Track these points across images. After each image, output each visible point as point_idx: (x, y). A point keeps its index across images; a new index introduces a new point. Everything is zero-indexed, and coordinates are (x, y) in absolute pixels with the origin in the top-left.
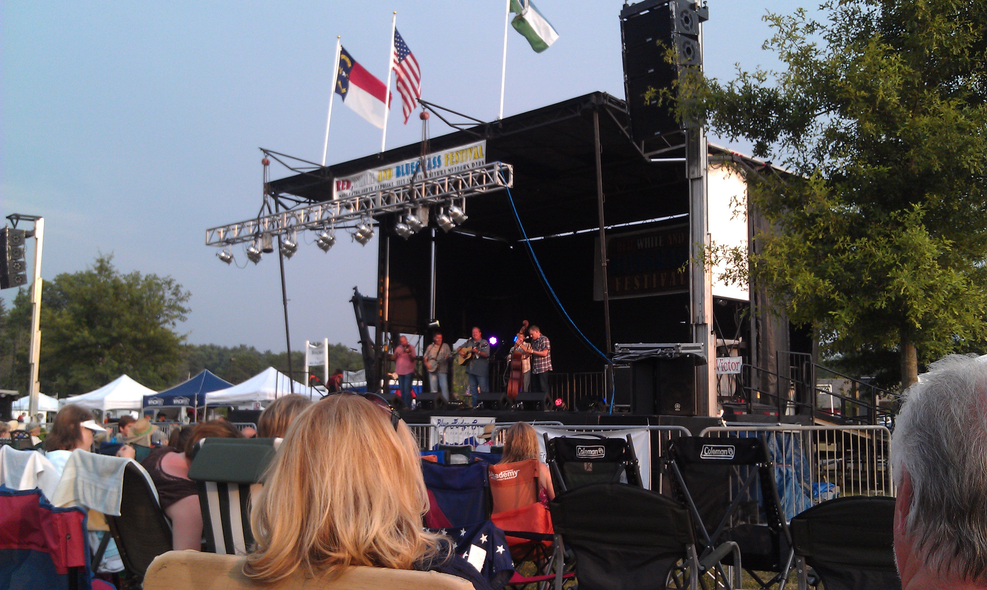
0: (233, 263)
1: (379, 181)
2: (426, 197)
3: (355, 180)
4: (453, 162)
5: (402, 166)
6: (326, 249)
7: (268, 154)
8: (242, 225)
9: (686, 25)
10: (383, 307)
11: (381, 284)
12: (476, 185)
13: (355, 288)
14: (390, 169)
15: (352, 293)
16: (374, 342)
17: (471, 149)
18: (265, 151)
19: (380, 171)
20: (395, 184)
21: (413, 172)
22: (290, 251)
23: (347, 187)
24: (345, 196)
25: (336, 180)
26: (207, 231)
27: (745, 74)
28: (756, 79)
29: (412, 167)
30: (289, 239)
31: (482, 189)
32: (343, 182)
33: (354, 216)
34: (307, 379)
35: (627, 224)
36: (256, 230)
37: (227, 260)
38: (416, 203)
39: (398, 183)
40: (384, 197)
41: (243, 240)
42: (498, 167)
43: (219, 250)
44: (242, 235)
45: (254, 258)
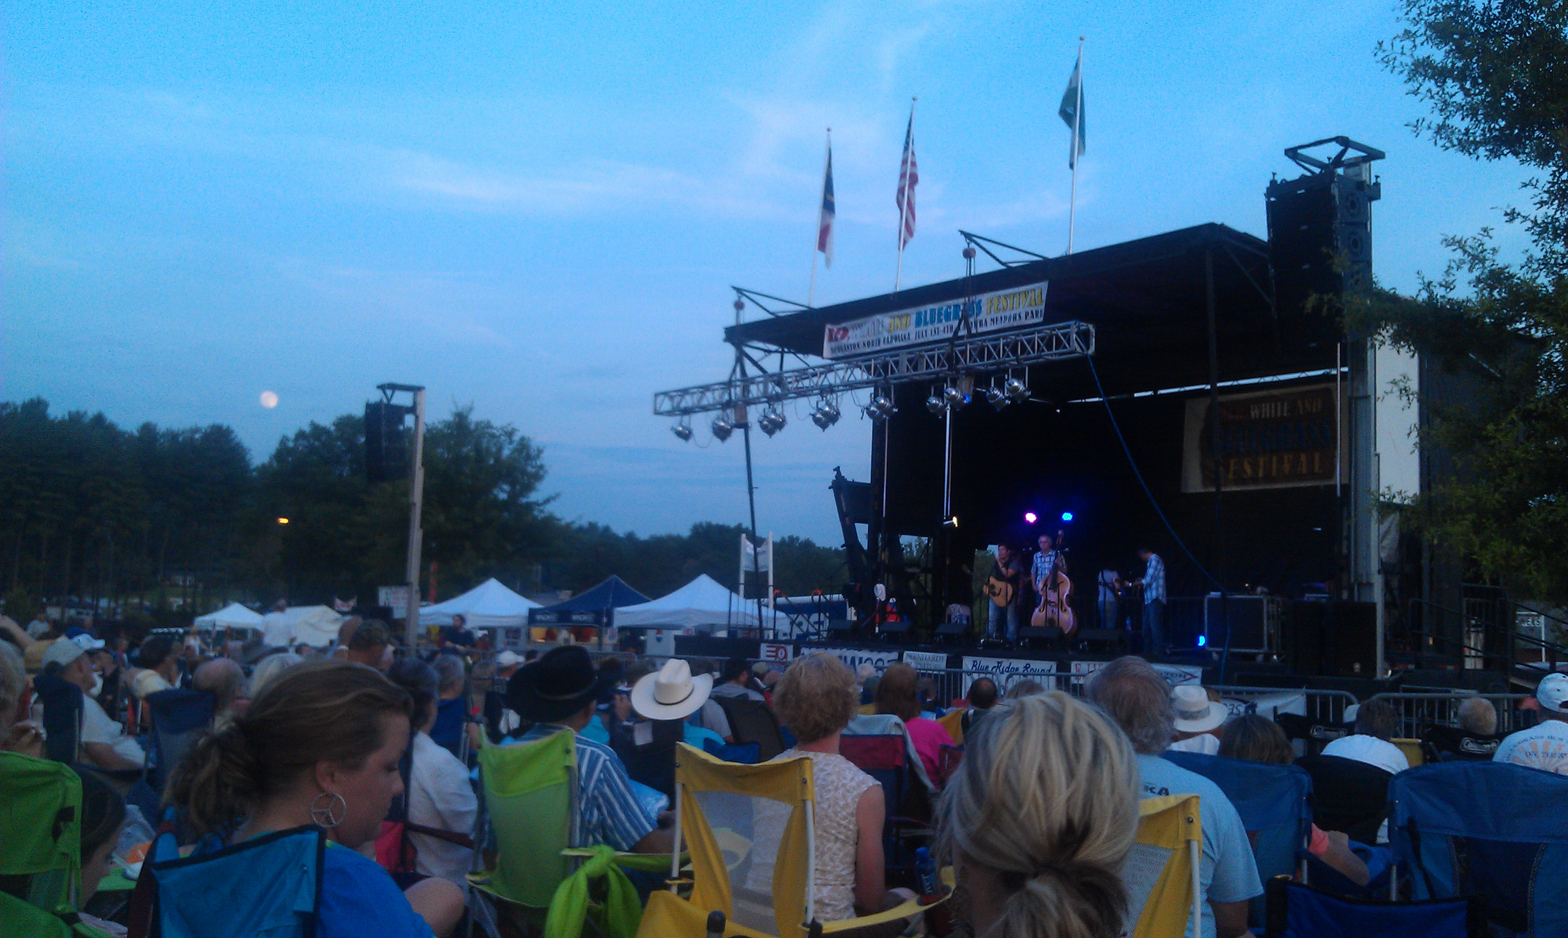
0: (691, 441)
1: (889, 331)
2: (972, 364)
3: (854, 327)
4: (998, 310)
5: (926, 312)
6: (824, 426)
7: (743, 295)
8: (706, 388)
9: (1351, 211)
10: (879, 498)
11: (876, 465)
12: (1043, 351)
13: (837, 469)
14: (907, 315)
15: (833, 476)
16: (865, 547)
17: (1026, 293)
18: (739, 290)
19: (893, 317)
20: (913, 336)
21: (940, 321)
22: (773, 427)
23: (843, 337)
24: (840, 349)
25: (828, 327)
26: (657, 395)
27: (1430, 283)
28: (1443, 289)
29: (940, 314)
30: (774, 412)
31: (1052, 355)
32: (839, 330)
33: (866, 384)
34: (742, 588)
35: (1235, 383)
36: (726, 397)
37: (685, 435)
38: (958, 371)
39: (918, 335)
40: (910, 361)
41: (705, 409)
42: (1073, 328)
43: (674, 421)
44: (704, 402)
45: (722, 434)
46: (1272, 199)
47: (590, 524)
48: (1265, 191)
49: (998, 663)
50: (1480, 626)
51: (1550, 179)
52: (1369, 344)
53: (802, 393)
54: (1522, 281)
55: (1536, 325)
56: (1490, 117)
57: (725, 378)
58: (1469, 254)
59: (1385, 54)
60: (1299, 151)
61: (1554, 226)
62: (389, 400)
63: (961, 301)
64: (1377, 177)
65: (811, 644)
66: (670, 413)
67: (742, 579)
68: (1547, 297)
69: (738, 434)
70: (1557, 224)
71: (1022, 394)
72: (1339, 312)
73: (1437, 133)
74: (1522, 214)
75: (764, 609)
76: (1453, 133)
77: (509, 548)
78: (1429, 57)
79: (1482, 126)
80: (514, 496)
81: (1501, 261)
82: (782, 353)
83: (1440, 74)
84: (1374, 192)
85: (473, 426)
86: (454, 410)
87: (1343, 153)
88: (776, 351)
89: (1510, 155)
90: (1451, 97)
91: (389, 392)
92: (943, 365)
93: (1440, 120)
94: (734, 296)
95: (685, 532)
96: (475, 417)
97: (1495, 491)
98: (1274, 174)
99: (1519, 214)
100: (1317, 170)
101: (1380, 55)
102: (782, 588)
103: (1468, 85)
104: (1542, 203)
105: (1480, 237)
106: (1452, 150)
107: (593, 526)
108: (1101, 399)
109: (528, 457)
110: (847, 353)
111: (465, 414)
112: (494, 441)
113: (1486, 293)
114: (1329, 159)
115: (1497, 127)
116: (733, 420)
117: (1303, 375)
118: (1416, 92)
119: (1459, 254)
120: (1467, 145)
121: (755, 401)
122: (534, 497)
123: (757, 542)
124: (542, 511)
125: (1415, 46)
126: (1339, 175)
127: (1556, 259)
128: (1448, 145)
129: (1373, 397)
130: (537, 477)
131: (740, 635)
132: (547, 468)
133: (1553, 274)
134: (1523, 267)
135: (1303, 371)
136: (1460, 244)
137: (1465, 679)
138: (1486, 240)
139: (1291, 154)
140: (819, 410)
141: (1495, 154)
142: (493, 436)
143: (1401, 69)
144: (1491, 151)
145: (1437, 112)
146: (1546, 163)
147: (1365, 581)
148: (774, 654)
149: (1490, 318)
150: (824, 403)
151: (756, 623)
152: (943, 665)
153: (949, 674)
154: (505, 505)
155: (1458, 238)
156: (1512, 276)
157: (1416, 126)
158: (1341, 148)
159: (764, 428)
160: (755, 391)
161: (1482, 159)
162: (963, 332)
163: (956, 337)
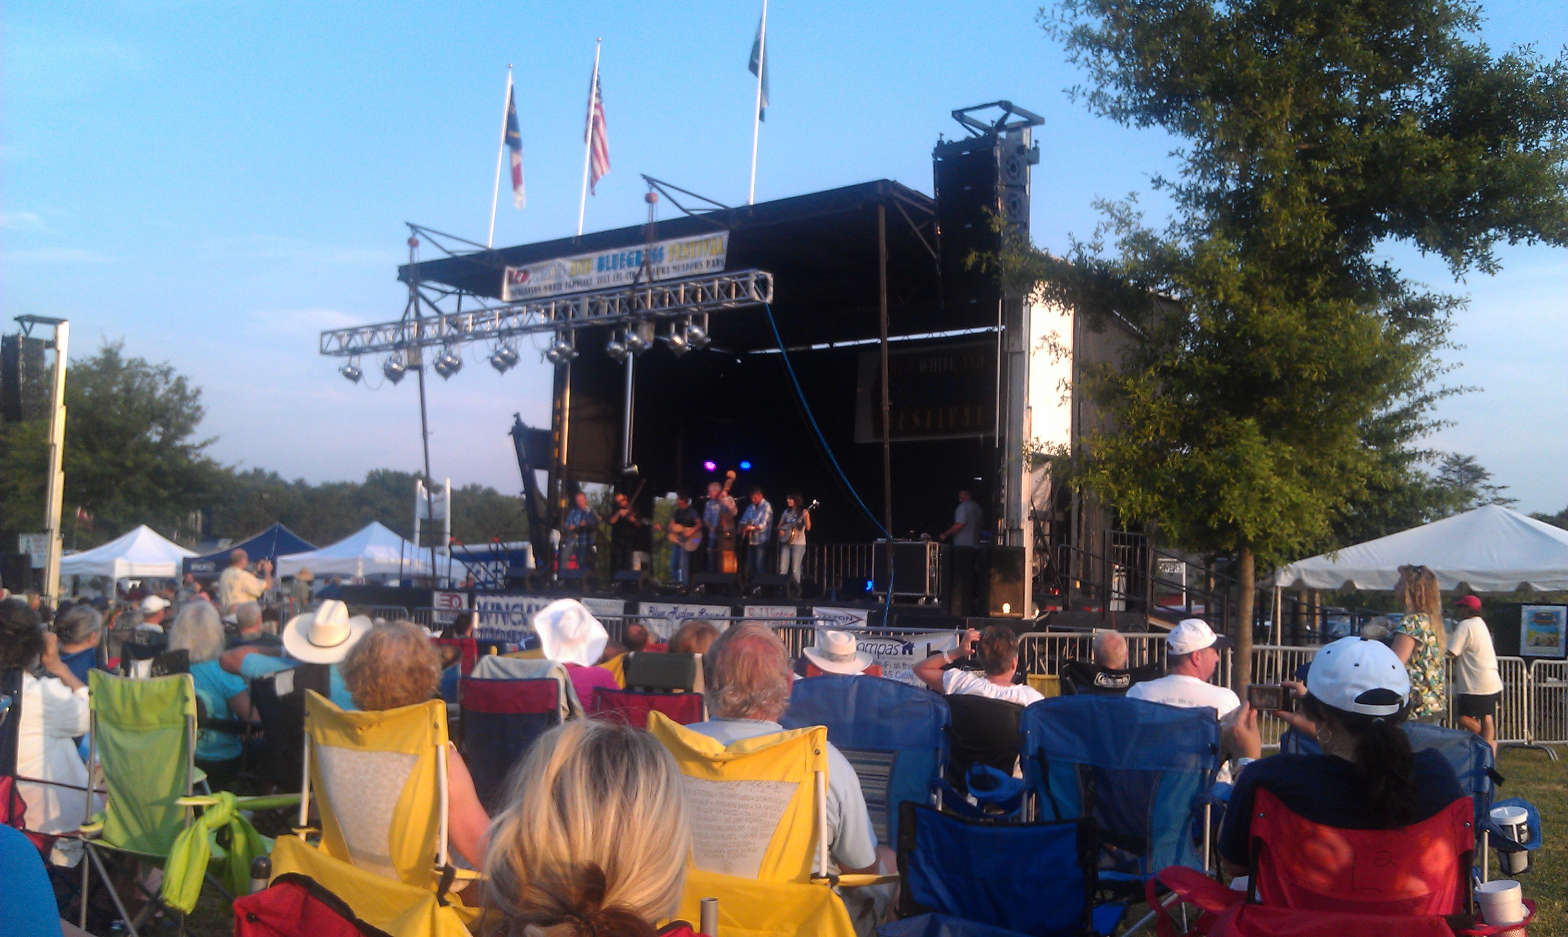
0: (361, 383)
1: (571, 276)
2: (653, 310)
3: (536, 270)
4: (680, 257)
5: (608, 257)
6: (502, 369)
7: (417, 232)
8: (377, 328)
9: (1012, 173)
10: (559, 445)
11: (557, 412)
12: (723, 298)
13: (517, 416)
14: (589, 260)
15: (512, 422)
16: (544, 494)
17: (707, 240)
18: (413, 227)
19: (575, 261)
20: (594, 282)
21: (622, 267)
22: (448, 369)
23: (523, 280)
24: (520, 292)
25: (508, 269)
26: (324, 334)
27: (1080, 245)
28: (1092, 250)
29: (622, 260)
30: (450, 354)
31: (731, 304)
32: (519, 272)
33: (547, 327)
34: (417, 536)
35: (906, 338)
36: (399, 338)
37: (354, 376)
38: (638, 316)
39: (600, 280)
40: (591, 305)
41: (376, 349)
42: (754, 275)
43: (343, 361)
44: (375, 342)
45: (394, 376)
46: (939, 159)
47: (255, 470)
48: (933, 151)
49: (675, 608)
50: (1123, 571)
51: (1195, 149)
52: (1025, 300)
53: (479, 336)
54: (1164, 245)
55: (1176, 286)
56: (1142, 87)
57: (398, 317)
58: (1116, 217)
59: (1046, 21)
60: (966, 114)
61: (1196, 194)
62: (27, 333)
63: (642, 247)
64: (1036, 142)
65: (486, 592)
66: (339, 353)
67: (418, 527)
68: (1187, 261)
69: (412, 376)
70: (1199, 192)
71: (700, 342)
72: (997, 270)
73: (1091, 100)
74: (1168, 181)
75: (438, 558)
76: (1106, 100)
77: (165, 493)
78: (1086, 26)
79: (1134, 95)
80: (167, 441)
81: (1145, 224)
82: (460, 295)
83: (1096, 43)
84: (1033, 156)
85: (124, 365)
86: (103, 345)
87: (1005, 117)
88: (453, 293)
89: (1158, 125)
90: (1106, 66)
91: (27, 325)
92: (624, 310)
93: (1093, 87)
94: (408, 233)
95: (359, 478)
96: (126, 355)
97: (1133, 442)
98: (941, 135)
99: (1165, 181)
100: (981, 133)
101: (1042, 21)
102: (459, 536)
103: (1123, 55)
104: (1186, 172)
105: (1127, 201)
106: (1105, 117)
107: (258, 472)
108: (779, 351)
109: (184, 398)
110: (528, 296)
111: (115, 350)
112: (148, 380)
113: (1131, 254)
114: (992, 122)
115: (1148, 97)
116: (405, 362)
117: (968, 332)
118: (1074, 60)
119: (1107, 216)
120: (1118, 113)
121: (430, 342)
122: (189, 440)
123: (433, 488)
124: (199, 455)
125: (1076, 15)
126: (1001, 139)
127: (1197, 226)
128: (1101, 112)
129: (1027, 353)
130: (194, 418)
131: (414, 584)
132: (204, 408)
133: (1194, 239)
134: (1166, 232)
135: (968, 328)
136: (1108, 208)
137: (1106, 620)
138: (1132, 204)
139: (957, 116)
140: (498, 353)
141: (1144, 122)
142: (147, 375)
143: (1061, 37)
144: (1141, 119)
145: (1092, 80)
146: (1192, 134)
147: (1015, 527)
148: (448, 603)
149: (1134, 279)
150: (502, 346)
151: (429, 571)
152: (620, 611)
153: (625, 619)
154: (159, 448)
155: (1107, 201)
156: (1155, 240)
157: (1072, 93)
158: (1004, 112)
159: (439, 370)
160: (430, 331)
161: (1132, 126)
162: (644, 279)
163: (636, 283)
